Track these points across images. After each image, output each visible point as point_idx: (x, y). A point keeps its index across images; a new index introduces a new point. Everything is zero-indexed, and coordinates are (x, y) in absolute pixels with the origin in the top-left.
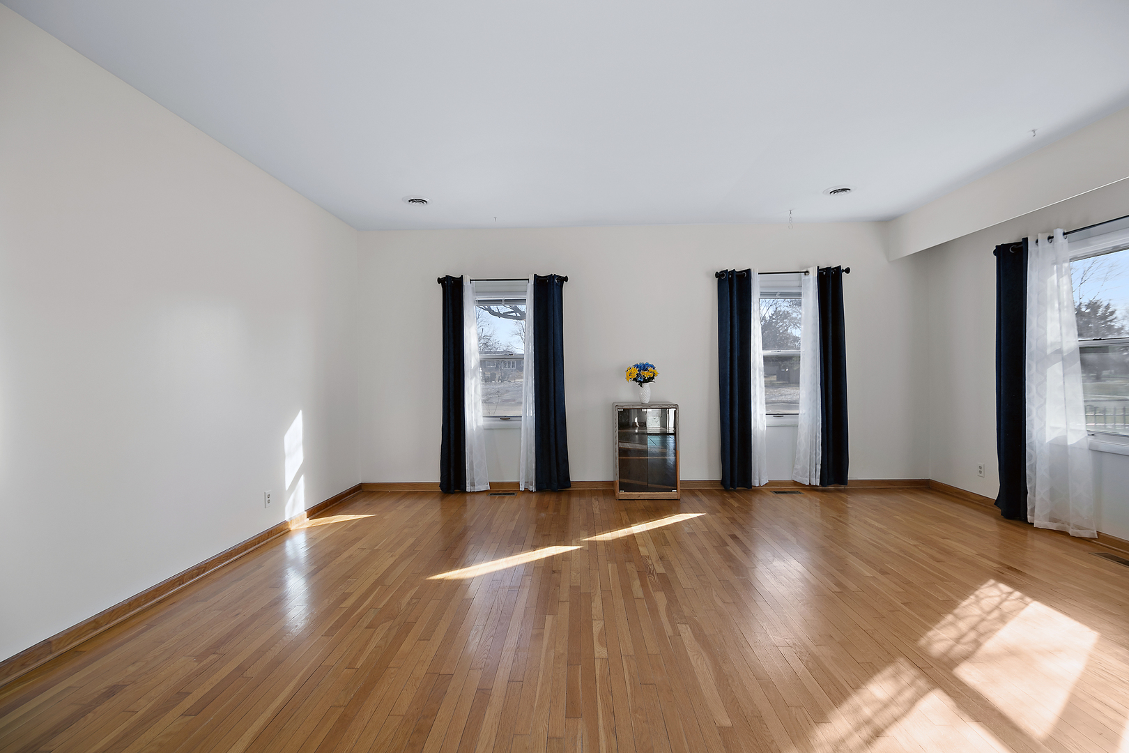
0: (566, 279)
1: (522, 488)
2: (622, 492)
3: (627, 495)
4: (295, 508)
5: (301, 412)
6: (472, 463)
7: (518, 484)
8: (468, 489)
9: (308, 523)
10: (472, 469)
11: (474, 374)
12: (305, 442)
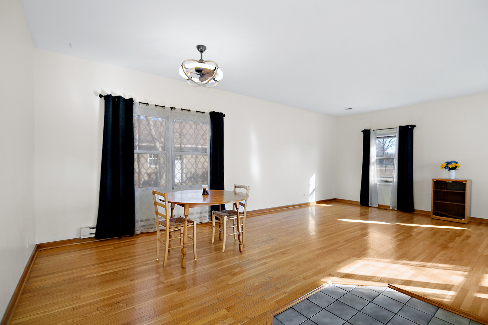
0: (415, 126)
1: (391, 208)
2: (434, 216)
3: (436, 217)
4: (312, 200)
5: (315, 174)
6: (371, 197)
7: (389, 207)
8: (370, 205)
9: (315, 204)
10: (371, 198)
11: (374, 163)
12: (316, 182)
